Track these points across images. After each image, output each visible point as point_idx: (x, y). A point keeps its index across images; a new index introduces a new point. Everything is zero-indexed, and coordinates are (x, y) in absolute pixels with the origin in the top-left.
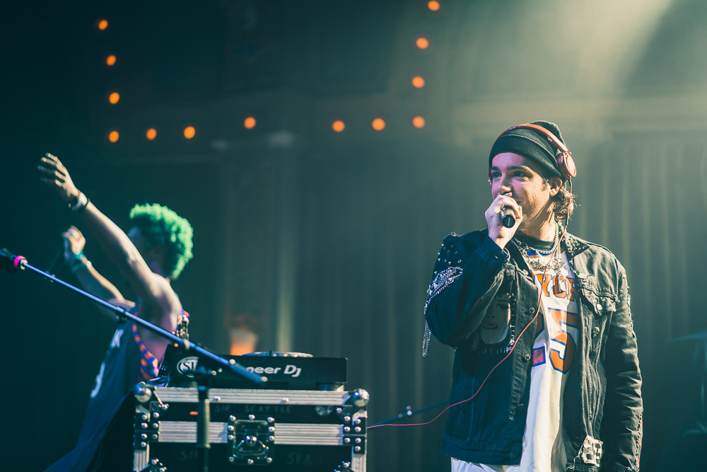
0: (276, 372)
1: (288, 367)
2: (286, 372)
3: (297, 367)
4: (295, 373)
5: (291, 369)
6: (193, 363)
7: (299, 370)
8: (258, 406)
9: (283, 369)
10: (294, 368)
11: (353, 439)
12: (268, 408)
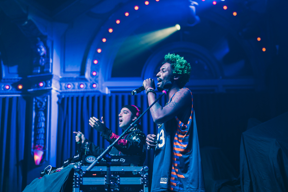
0: (117, 161)
1: (121, 159)
2: (120, 161)
3: (124, 159)
4: (123, 161)
5: (122, 160)
6: (91, 158)
7: (125, 160)
8: (114, 172)
9: (120, 160)
10: (123, 159)
11: (144, 182)
12: (117, 172)
